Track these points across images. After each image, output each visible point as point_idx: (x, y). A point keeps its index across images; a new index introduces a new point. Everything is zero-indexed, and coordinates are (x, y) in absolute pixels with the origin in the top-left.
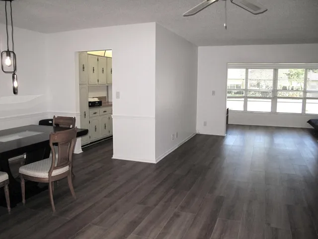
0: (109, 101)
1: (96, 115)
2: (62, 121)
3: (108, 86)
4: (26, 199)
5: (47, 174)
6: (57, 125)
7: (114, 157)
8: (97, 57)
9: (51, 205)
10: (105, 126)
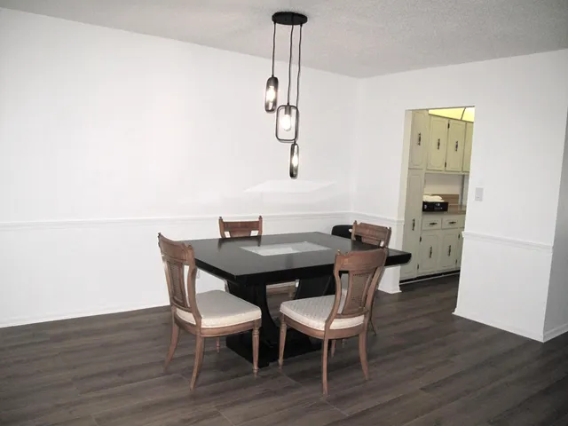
0: (464, 203)
1: (435, 227)
2: (367, 232)
3: (464, 176)
4: (285, 357)
5: (324, 324)
6: (358, 238)
7: (457, 312)
8: (447, 121)
9: (321, 378)
10: (450, 251)
